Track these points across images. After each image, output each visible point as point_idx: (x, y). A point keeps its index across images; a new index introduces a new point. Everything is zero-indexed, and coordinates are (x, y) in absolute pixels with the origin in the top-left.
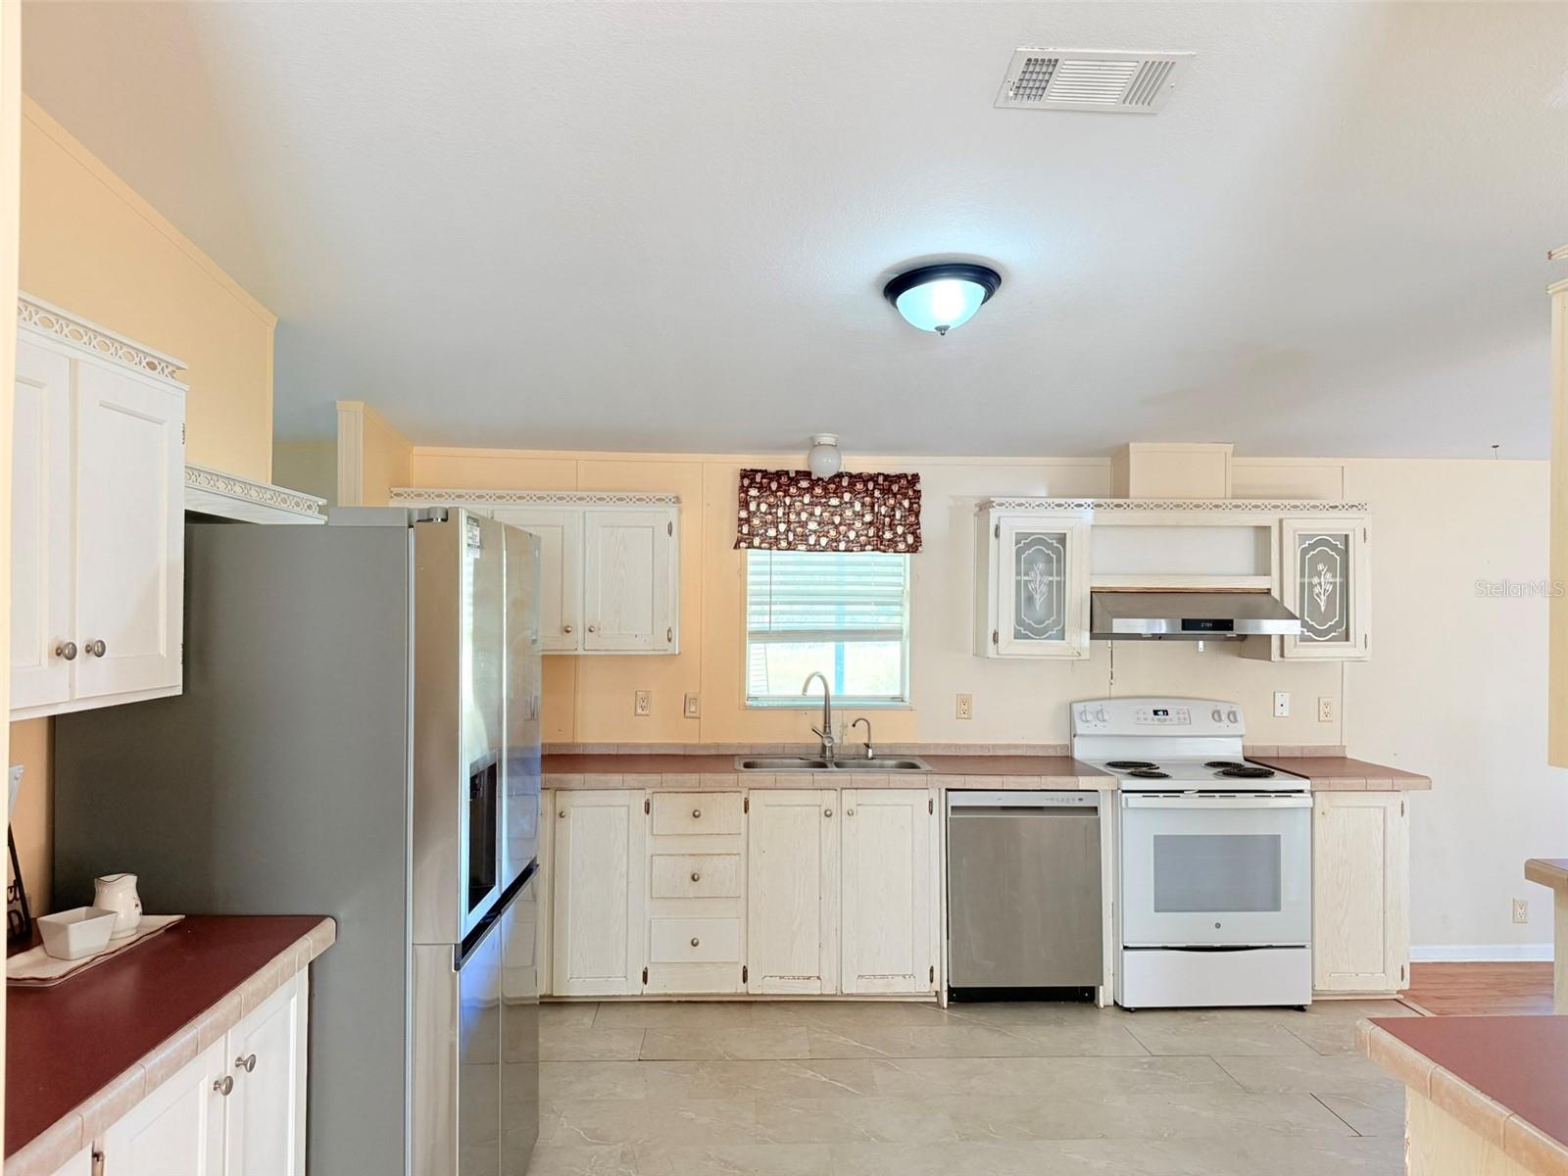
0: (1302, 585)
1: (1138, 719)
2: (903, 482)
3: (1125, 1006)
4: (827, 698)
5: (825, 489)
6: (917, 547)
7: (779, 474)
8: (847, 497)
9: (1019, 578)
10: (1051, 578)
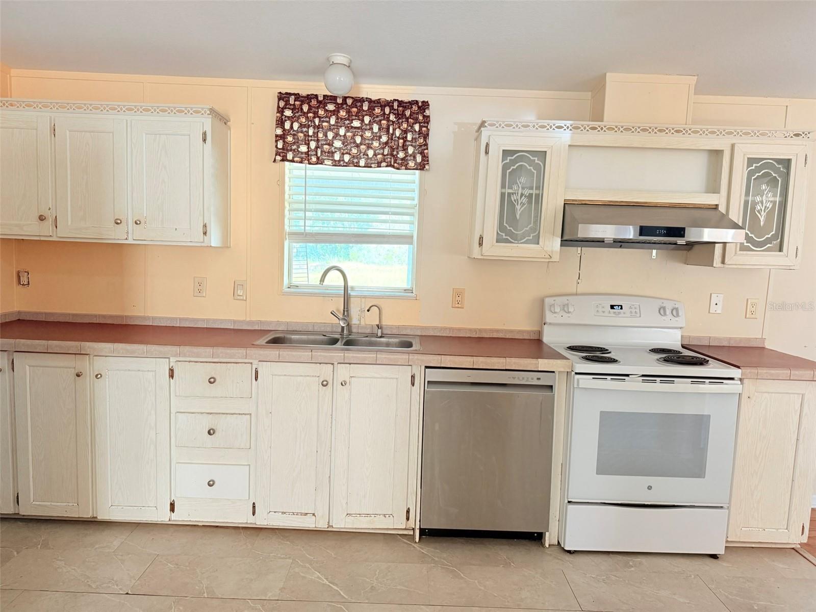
0: (746, 202)
1: (598, 311)
2: (415, 108)
3: (567, 548)
4: (346, 287)
5: (349, 112)
6: (424, 165)
7: (309, 98)
8: (367, 119)
9: (503, 191)
10: (531, 192)
